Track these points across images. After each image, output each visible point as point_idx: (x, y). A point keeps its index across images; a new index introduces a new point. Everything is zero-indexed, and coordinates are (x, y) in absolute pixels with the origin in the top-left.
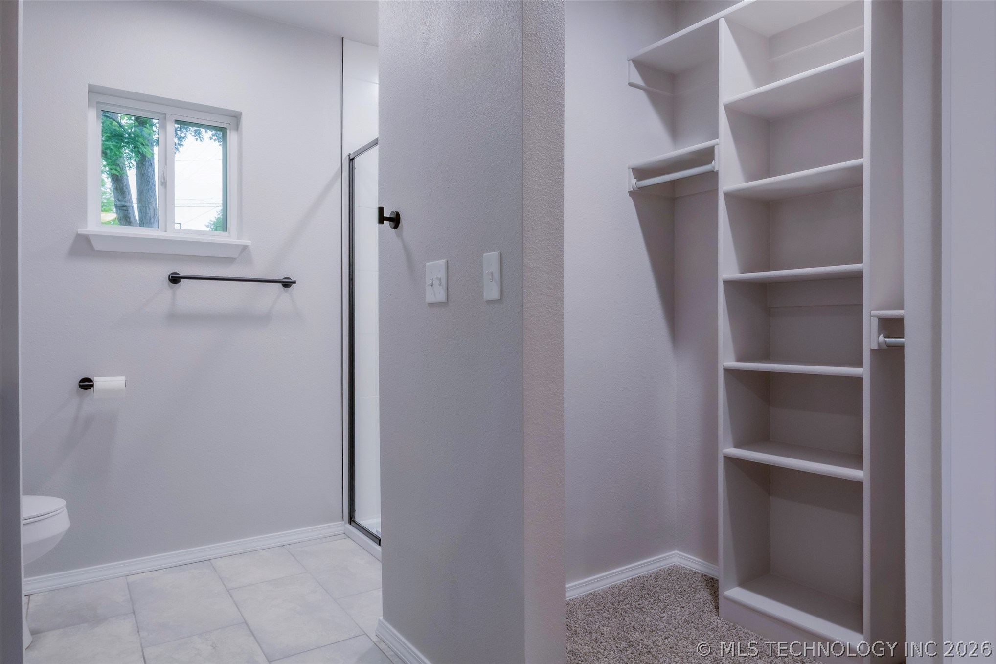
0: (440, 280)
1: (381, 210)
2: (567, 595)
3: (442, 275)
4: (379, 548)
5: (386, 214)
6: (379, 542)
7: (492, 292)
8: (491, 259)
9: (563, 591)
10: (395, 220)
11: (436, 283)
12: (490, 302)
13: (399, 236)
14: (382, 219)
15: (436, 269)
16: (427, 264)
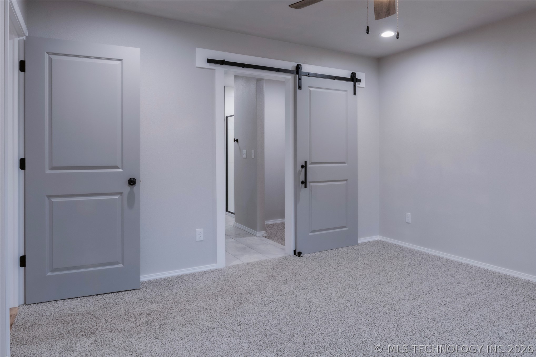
0: (245, 154)
1: (234, 139)
2: (265, 223)
3: (245, 153)
4: (234, 215)
5: (235, 140)
6: (234, 214)
7: (253, 157)
8: (253, 151)
9: (265, 222)
10: (237, 141)
11: (244, 154)
12: (253, 158)
13: (238, 144)
14: (234, 141)
15: (244, 151)
16: (243, 150)
